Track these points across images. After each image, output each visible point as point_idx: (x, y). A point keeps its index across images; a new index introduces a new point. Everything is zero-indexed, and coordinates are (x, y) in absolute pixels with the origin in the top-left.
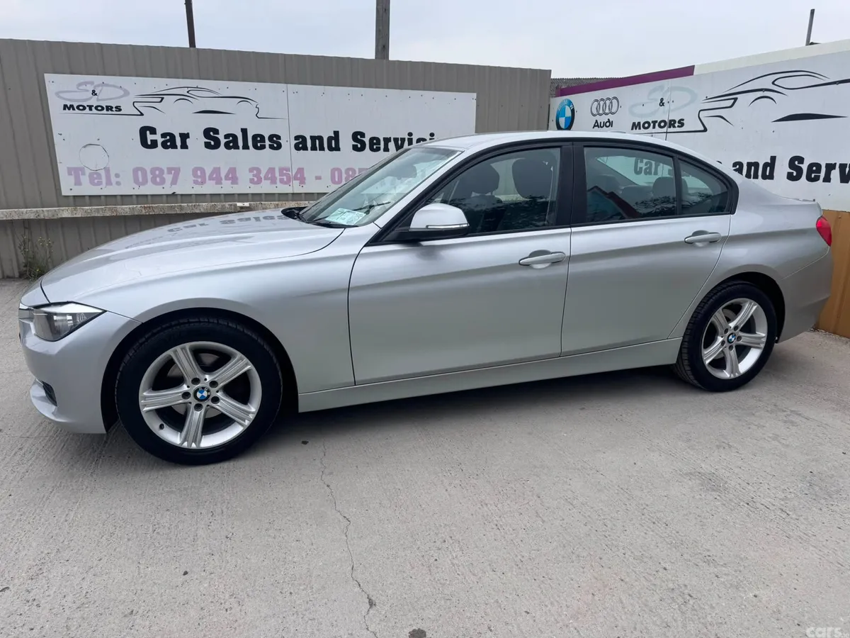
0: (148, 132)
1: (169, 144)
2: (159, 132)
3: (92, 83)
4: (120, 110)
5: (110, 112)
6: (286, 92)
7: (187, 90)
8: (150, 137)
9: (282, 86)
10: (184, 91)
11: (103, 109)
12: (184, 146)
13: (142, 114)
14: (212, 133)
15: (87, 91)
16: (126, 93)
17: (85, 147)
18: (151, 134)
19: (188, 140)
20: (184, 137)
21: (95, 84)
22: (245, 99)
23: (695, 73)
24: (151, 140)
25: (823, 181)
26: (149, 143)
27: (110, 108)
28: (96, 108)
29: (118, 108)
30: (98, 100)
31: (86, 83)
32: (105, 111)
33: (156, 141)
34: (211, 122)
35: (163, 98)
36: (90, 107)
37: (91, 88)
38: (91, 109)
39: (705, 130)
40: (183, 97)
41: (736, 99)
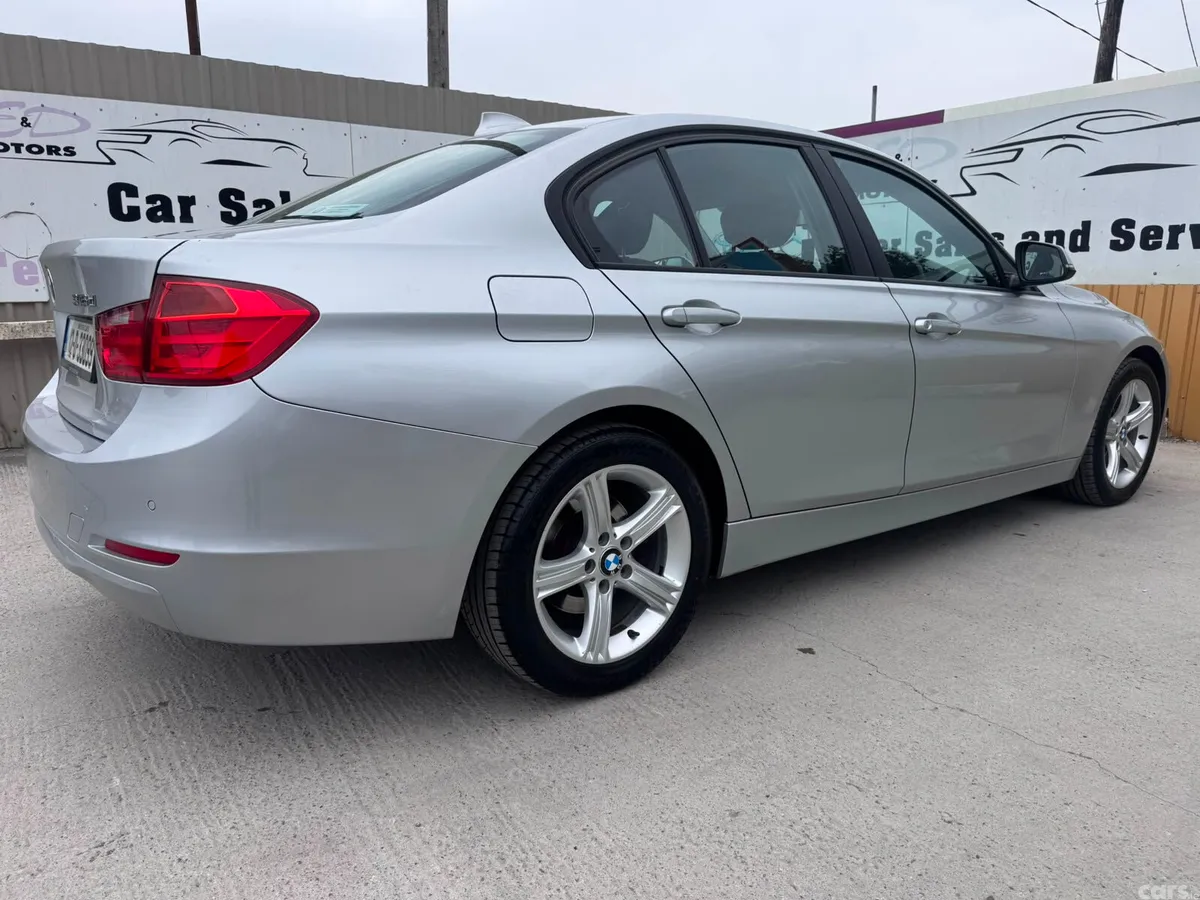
0: (123, 193)
1: (160, 213)
2: (143, 193)
3: (22, 105)
4: (73, 154)
5: (54, 157)
6: (348, 135)
7: (191, 124)
8: (127, 202)
9: (344, 127)
10: (187, 127)
11: (41, 150)
12: (186, 217)
13: (112, 162)
14: (232, 198)
15: (12, 118)
16: (85, 125)
17: (6, 216)
18: (128, 196)
19: (192, 208)
20: (187, 202)
21: (28, 106)
22: (285, 144)
23: (945, 120)
24: (129, 208)
25: (1168, 248)
26: (125, 211)
27: (53, 150)
28: (29, 148)
29: (70, 151)
30: (32, 135)
31: (9, 105)
32: (44, 155)
33: (137, 209)
34: (232, 178)
35: (149, 137)
36: (18, 147)
37: (19, 114)
38: (18, 150)
39: (973, 192)
40: (183, 136)
41: (1020, 151)
